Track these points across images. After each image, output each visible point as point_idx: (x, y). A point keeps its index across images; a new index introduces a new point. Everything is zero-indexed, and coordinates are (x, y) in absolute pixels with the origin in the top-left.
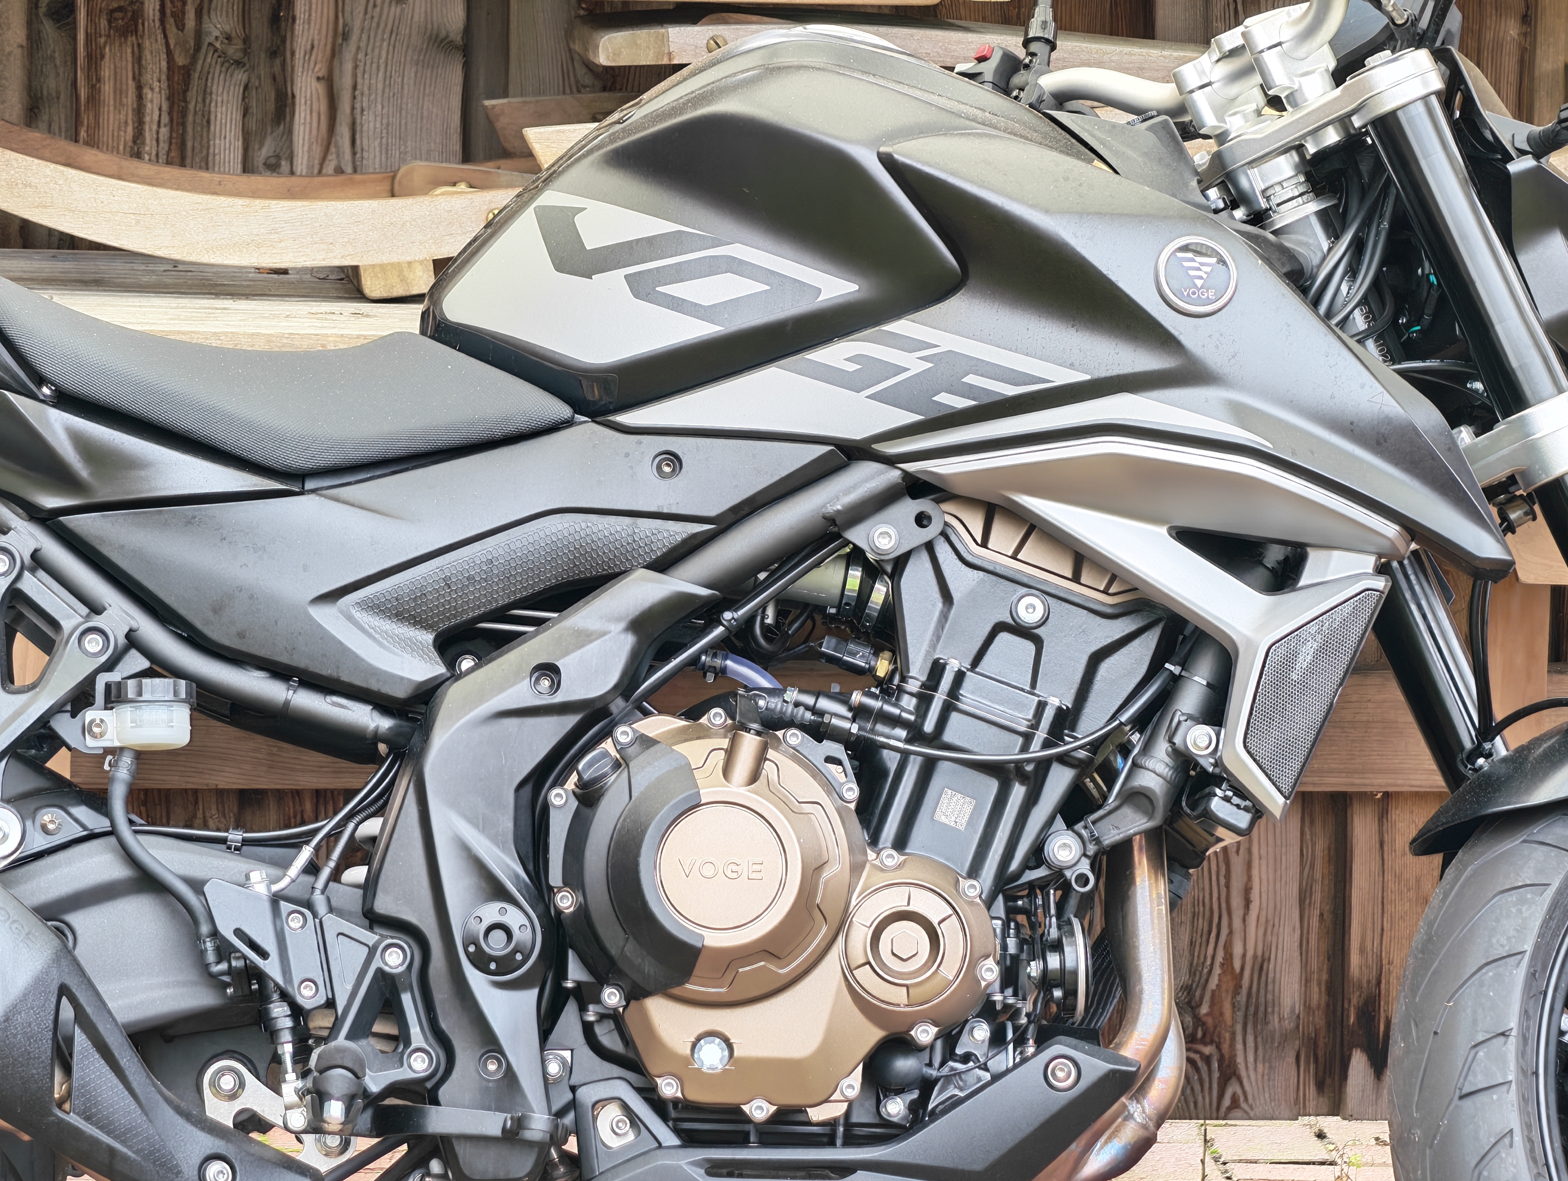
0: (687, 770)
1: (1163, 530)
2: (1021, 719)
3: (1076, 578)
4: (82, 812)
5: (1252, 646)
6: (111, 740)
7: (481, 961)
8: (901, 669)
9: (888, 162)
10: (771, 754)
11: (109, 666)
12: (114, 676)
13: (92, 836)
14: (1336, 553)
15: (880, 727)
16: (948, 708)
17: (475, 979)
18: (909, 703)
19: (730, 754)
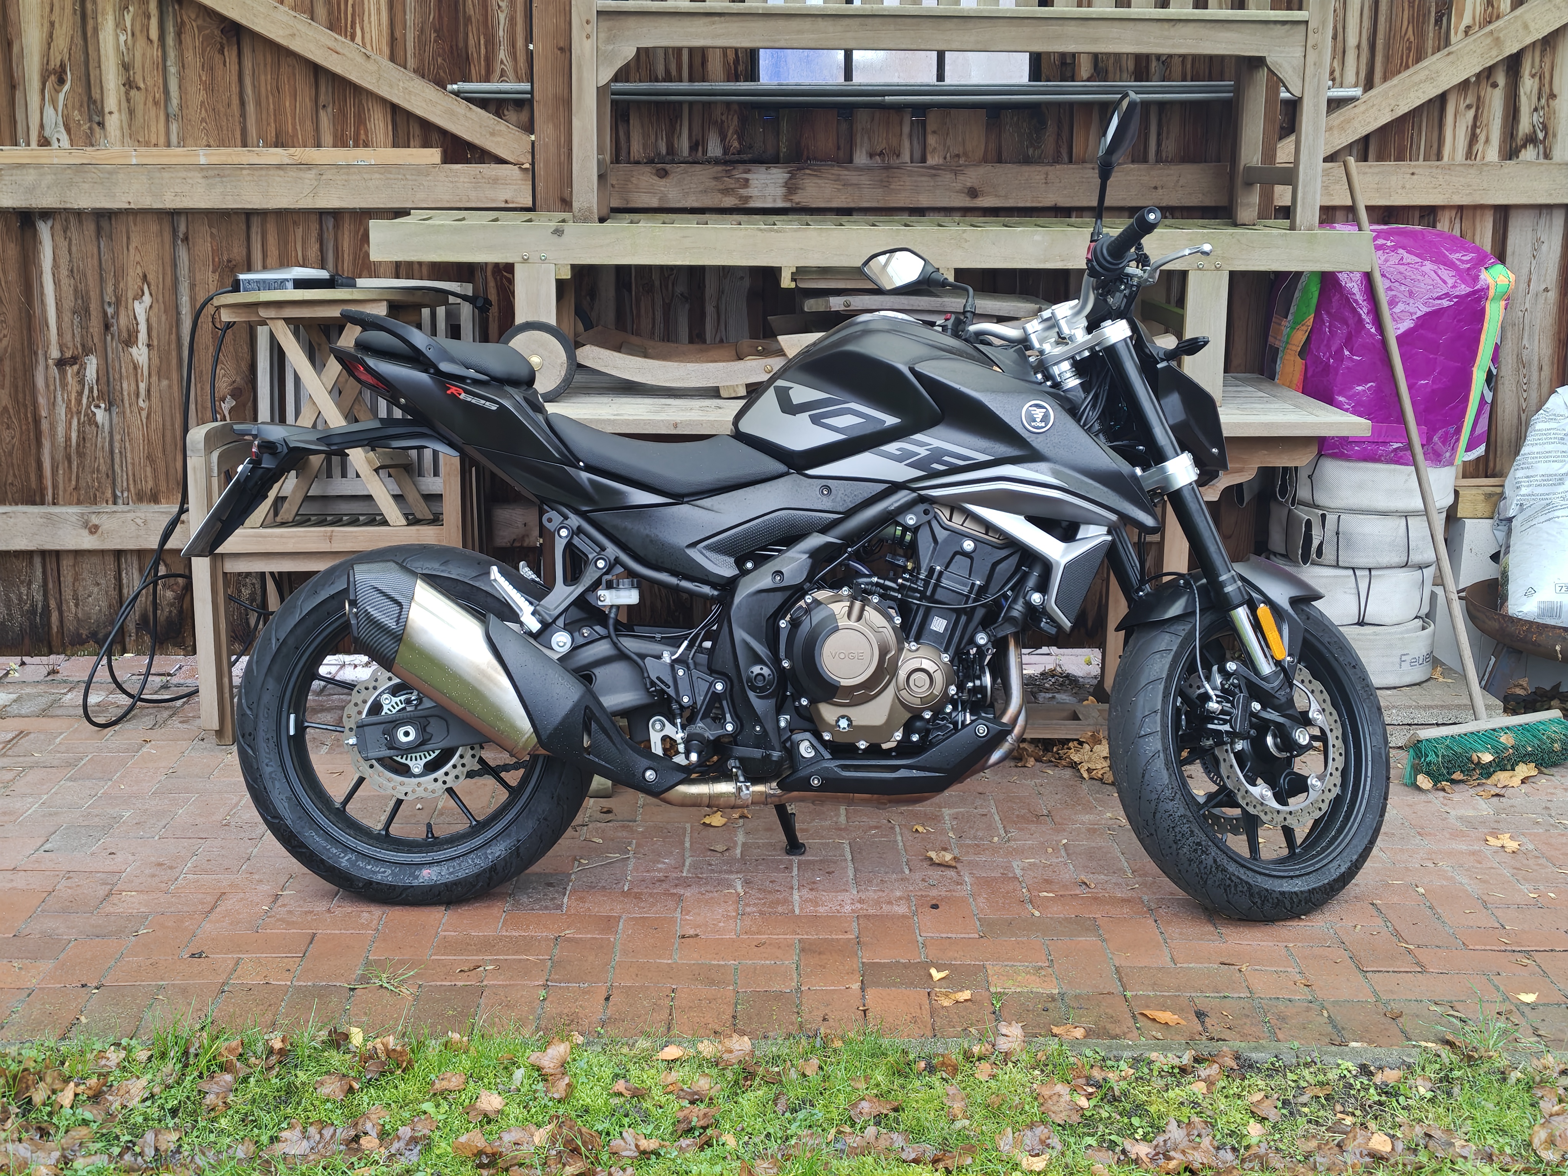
0: (833, 615)
1: (1022, 518)
2: (965, 590)
3: (987, 534)
4: (598, 628)
5: (1058, 563)
6: (608, 602)
7: (753, 688)
8: (917, 567)
9: (912, 370)
10: (867, 608)
11: (607, 573)
12: (609, 577)
13: (603, 638)
14: (1092, 527)
15: (910, 593)
16: (936, 586)
17: (751, 695)
18: (921, 583)
19: (851, 608)
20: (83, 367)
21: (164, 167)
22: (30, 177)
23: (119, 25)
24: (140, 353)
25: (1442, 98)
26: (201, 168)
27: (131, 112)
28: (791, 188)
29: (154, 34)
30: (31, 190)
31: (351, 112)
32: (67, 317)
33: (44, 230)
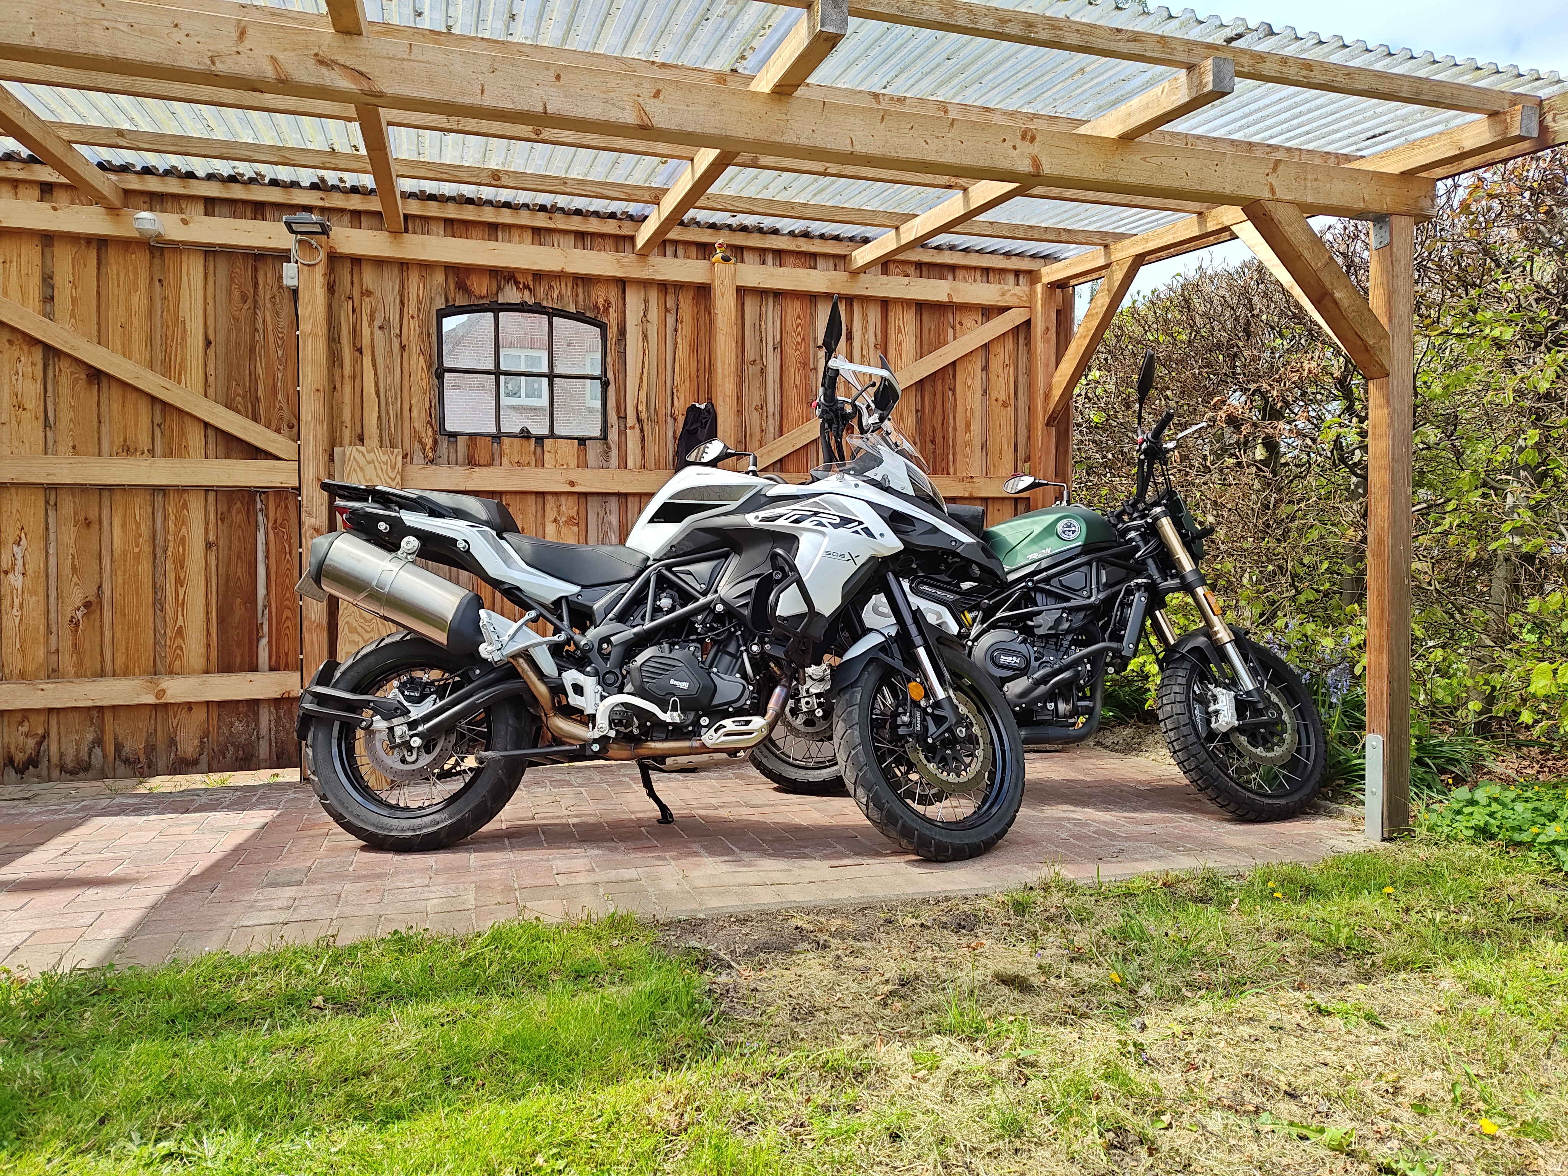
23: (14, 368)
24: (16, 580)
29: (39, 376)
31: (175, 429)
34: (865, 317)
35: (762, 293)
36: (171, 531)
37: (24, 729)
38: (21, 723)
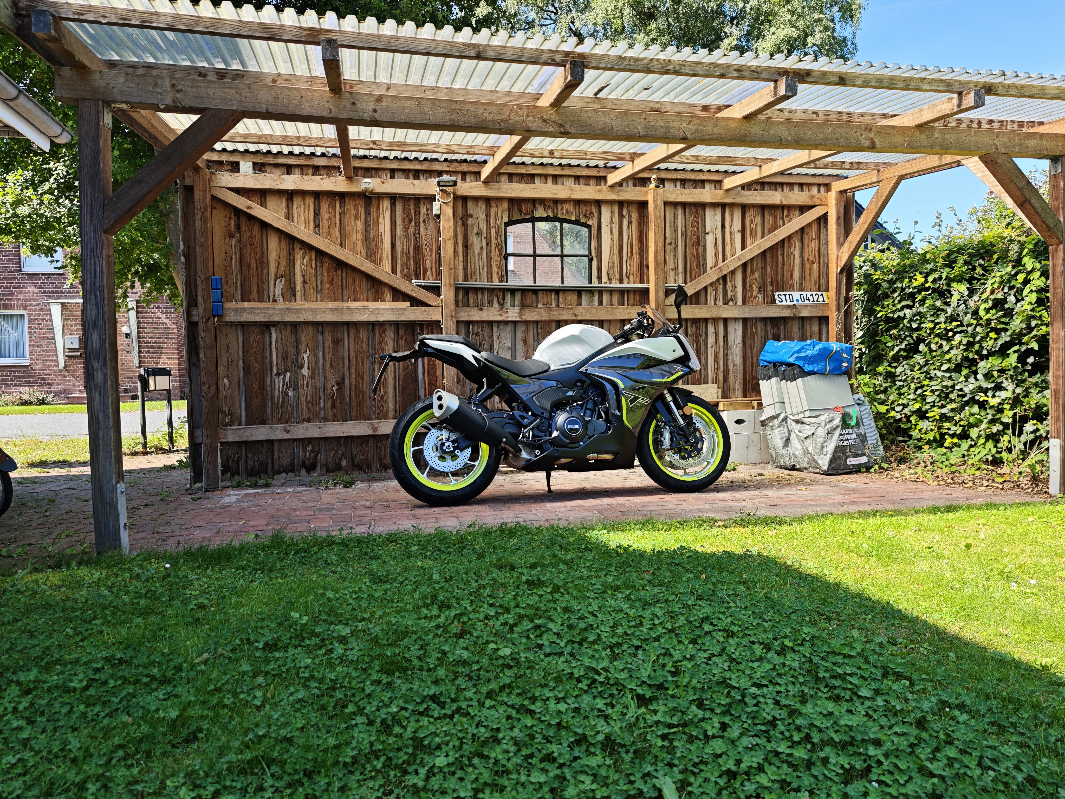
20: (285, 376)
21: (317, 308)
22: (271, 312)
23: (302, 262)
24: (305, 371)
25: (706, 288)
26: (330, 308)
27: (305, 291)
28: (521, 314)
29: (313, 266)
30: (271, 316)
31: (379, 290)
32: (280, 360)
33: (273, 331)
34: (732, 215)
35: (675, 204)
36: (377, 345)
37: (309, 448)
38: (308, 445)
